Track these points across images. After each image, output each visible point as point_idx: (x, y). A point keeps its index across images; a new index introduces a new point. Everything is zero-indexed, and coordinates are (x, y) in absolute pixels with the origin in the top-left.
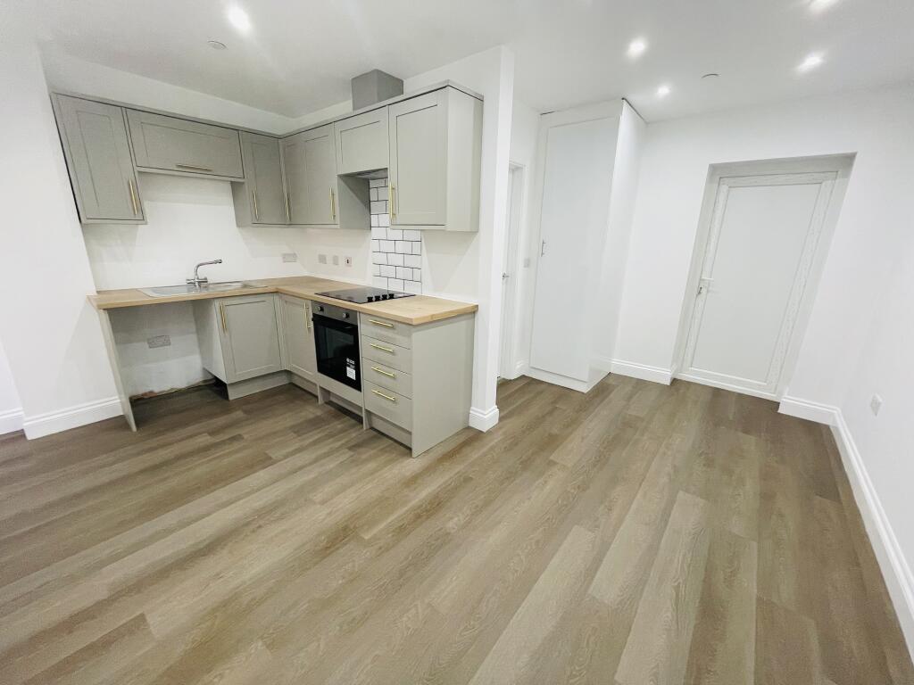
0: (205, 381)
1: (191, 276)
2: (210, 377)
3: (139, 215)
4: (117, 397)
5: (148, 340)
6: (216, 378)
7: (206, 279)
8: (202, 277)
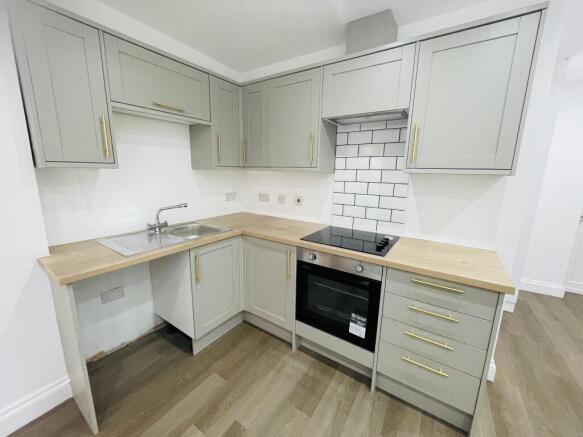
0: (155, 328)
1: (153, 222)
2: (160, 322)
3: (109, 158)
4: (67, 376)
5: (102, 295)
6: (166, 322)
7: (166, 223)
8: (162, 221)
